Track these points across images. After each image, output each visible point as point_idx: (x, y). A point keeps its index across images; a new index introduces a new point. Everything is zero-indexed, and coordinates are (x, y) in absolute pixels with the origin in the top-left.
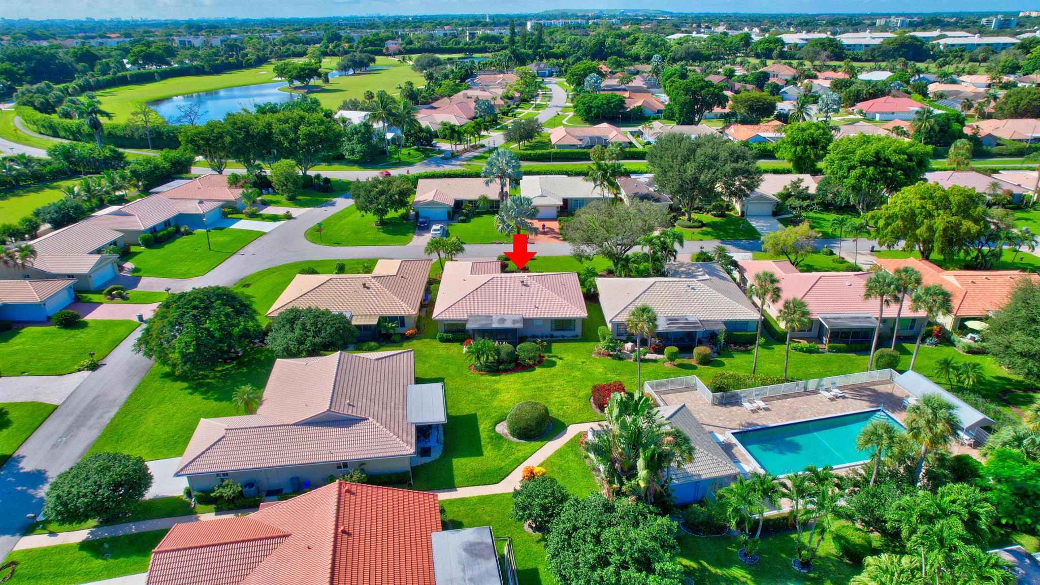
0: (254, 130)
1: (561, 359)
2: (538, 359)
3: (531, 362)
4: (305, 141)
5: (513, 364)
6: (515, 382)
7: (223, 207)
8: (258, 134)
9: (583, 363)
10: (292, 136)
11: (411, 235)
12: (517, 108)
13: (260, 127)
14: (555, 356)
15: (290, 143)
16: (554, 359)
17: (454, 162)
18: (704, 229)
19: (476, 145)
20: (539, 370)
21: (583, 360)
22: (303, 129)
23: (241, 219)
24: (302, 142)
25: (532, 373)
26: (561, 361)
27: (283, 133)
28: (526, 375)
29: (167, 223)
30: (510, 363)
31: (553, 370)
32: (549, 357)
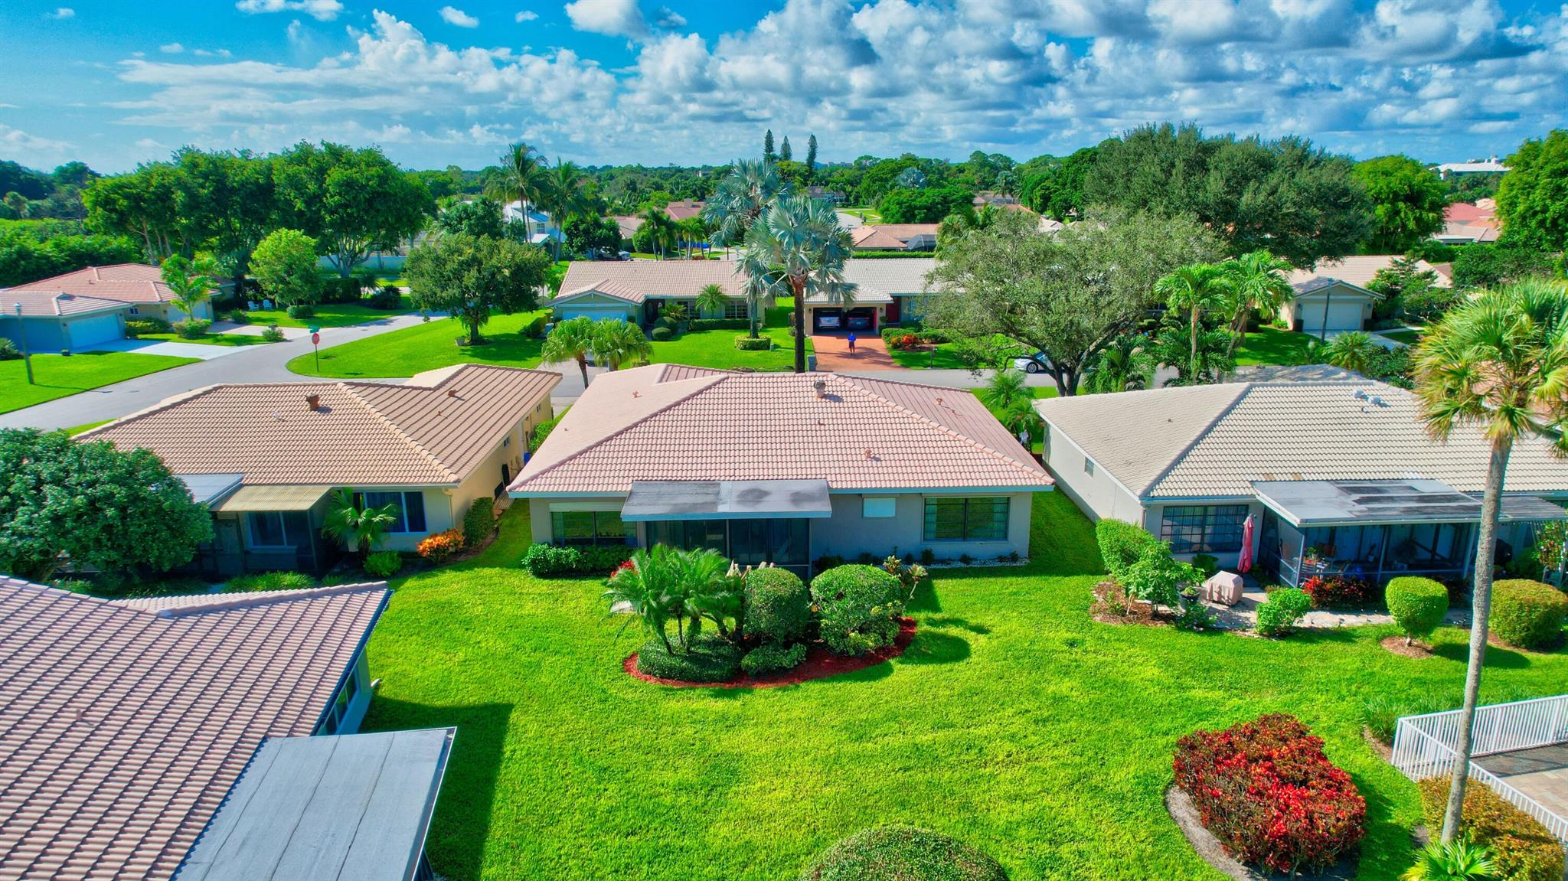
1: (980, 630)
2: (894, 631)
3: (871, 642)
4: (338, 198)
5: (798, 651)
6: (812, 723)
9: (1072, 644)
10: (312, 187)
13: (248, 173)
14: (957, 622)
15: (308, 203)
16: (953, 631)
20: (903, 674)
21: (1069, 636)
23: (162, 339)
24: (331, 201)
26: (982, 639)
27: (296, 183)
28: (857, 693)
30: (787, 645)
31: (962, 672)
32: (932, 623)
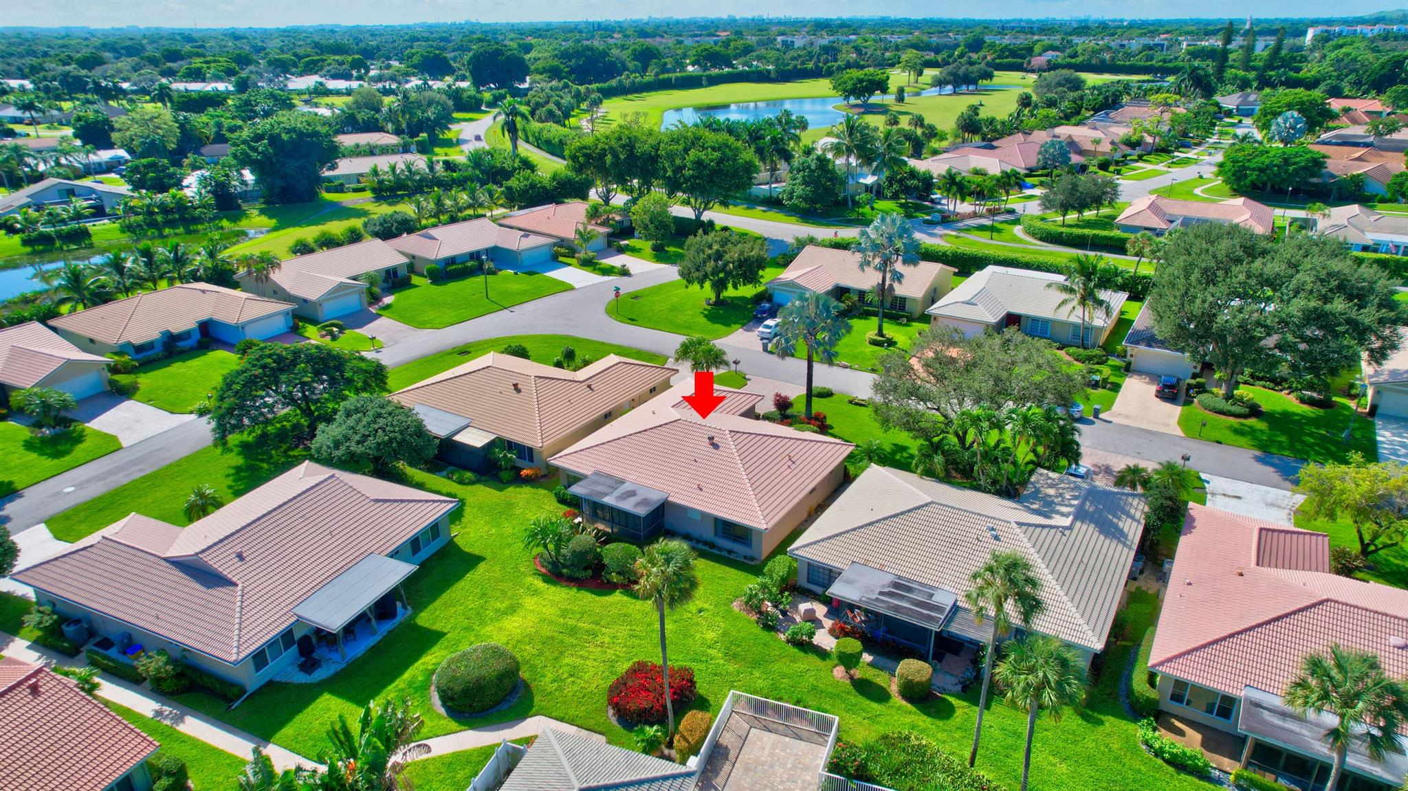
0: (640, 149)
3: (617, 580)
4: (691, 172)
5: (585, 574)
6: (557, 604)
7: (555, 245)
8: (643, 154)
9: (701, 611)
10: (678, 162)
11: (738, 326)
12: (1136, 161)
13: (646, 147)
15: (675, 172)
17: (939, 230)
18: (1252, 422)
19: (999, 209)
22: (693, 154)
23: (569, 265)
24: (687, 173)
25: (598, 598)
27: (671, 157)
29: (475, 256)
